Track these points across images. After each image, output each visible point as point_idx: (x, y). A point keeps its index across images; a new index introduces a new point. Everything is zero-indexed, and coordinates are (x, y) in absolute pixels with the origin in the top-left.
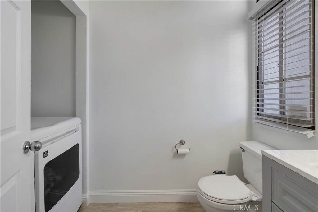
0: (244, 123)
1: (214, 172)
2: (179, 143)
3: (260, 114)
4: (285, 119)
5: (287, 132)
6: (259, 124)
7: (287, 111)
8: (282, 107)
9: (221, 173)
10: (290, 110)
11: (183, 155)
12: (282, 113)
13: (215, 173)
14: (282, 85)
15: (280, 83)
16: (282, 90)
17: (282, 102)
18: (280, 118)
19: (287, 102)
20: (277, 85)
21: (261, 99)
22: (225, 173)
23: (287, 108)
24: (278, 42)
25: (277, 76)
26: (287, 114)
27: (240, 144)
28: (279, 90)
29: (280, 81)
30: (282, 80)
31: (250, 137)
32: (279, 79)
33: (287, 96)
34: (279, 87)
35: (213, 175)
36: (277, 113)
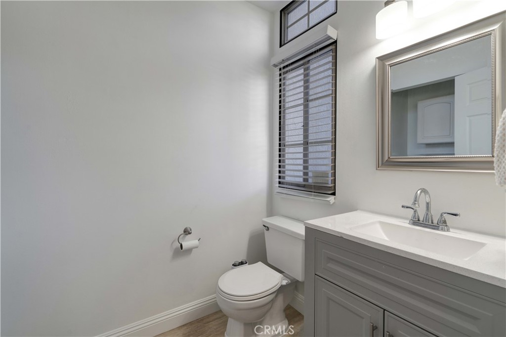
0: (264, 195)
1: (233, 265)
2: (183, 233)
3: (283, 182)
4: (310, 186)
5: (312, 200)
6: (283, 195)
7: (310, 177)
8: (306, 174)
9: (242, 263)
10: (314, 176)
11: (190, 250)
12: (306, 180)
13: (235, 265)
14: (306, 149)
15: (304, 148)
16: (306, 155)
17: (306, 168)
18: (304, 186)
19: (310, 168)
20: (301, 149)
21: (283, 164)
22: (246, 263)
23: (310, 174)
24: (302, 101)
25: (300, 139)
26: (310, 181)
27: (263, 221)
28: (302, 154)
29: (304, 144)
30: (306, 144)
31: (271, 213)
32: (302, 142)
33: (310, 162)
34: (302, 151)
35: (233, 268)
36: (300, 180)
